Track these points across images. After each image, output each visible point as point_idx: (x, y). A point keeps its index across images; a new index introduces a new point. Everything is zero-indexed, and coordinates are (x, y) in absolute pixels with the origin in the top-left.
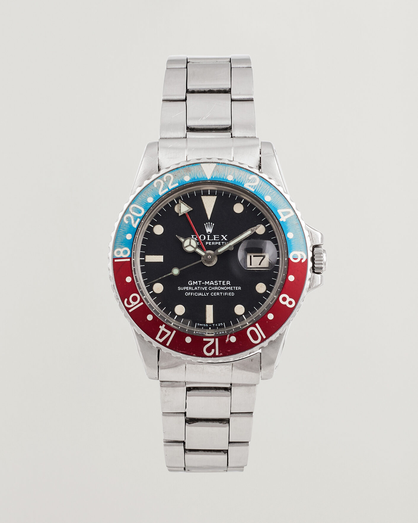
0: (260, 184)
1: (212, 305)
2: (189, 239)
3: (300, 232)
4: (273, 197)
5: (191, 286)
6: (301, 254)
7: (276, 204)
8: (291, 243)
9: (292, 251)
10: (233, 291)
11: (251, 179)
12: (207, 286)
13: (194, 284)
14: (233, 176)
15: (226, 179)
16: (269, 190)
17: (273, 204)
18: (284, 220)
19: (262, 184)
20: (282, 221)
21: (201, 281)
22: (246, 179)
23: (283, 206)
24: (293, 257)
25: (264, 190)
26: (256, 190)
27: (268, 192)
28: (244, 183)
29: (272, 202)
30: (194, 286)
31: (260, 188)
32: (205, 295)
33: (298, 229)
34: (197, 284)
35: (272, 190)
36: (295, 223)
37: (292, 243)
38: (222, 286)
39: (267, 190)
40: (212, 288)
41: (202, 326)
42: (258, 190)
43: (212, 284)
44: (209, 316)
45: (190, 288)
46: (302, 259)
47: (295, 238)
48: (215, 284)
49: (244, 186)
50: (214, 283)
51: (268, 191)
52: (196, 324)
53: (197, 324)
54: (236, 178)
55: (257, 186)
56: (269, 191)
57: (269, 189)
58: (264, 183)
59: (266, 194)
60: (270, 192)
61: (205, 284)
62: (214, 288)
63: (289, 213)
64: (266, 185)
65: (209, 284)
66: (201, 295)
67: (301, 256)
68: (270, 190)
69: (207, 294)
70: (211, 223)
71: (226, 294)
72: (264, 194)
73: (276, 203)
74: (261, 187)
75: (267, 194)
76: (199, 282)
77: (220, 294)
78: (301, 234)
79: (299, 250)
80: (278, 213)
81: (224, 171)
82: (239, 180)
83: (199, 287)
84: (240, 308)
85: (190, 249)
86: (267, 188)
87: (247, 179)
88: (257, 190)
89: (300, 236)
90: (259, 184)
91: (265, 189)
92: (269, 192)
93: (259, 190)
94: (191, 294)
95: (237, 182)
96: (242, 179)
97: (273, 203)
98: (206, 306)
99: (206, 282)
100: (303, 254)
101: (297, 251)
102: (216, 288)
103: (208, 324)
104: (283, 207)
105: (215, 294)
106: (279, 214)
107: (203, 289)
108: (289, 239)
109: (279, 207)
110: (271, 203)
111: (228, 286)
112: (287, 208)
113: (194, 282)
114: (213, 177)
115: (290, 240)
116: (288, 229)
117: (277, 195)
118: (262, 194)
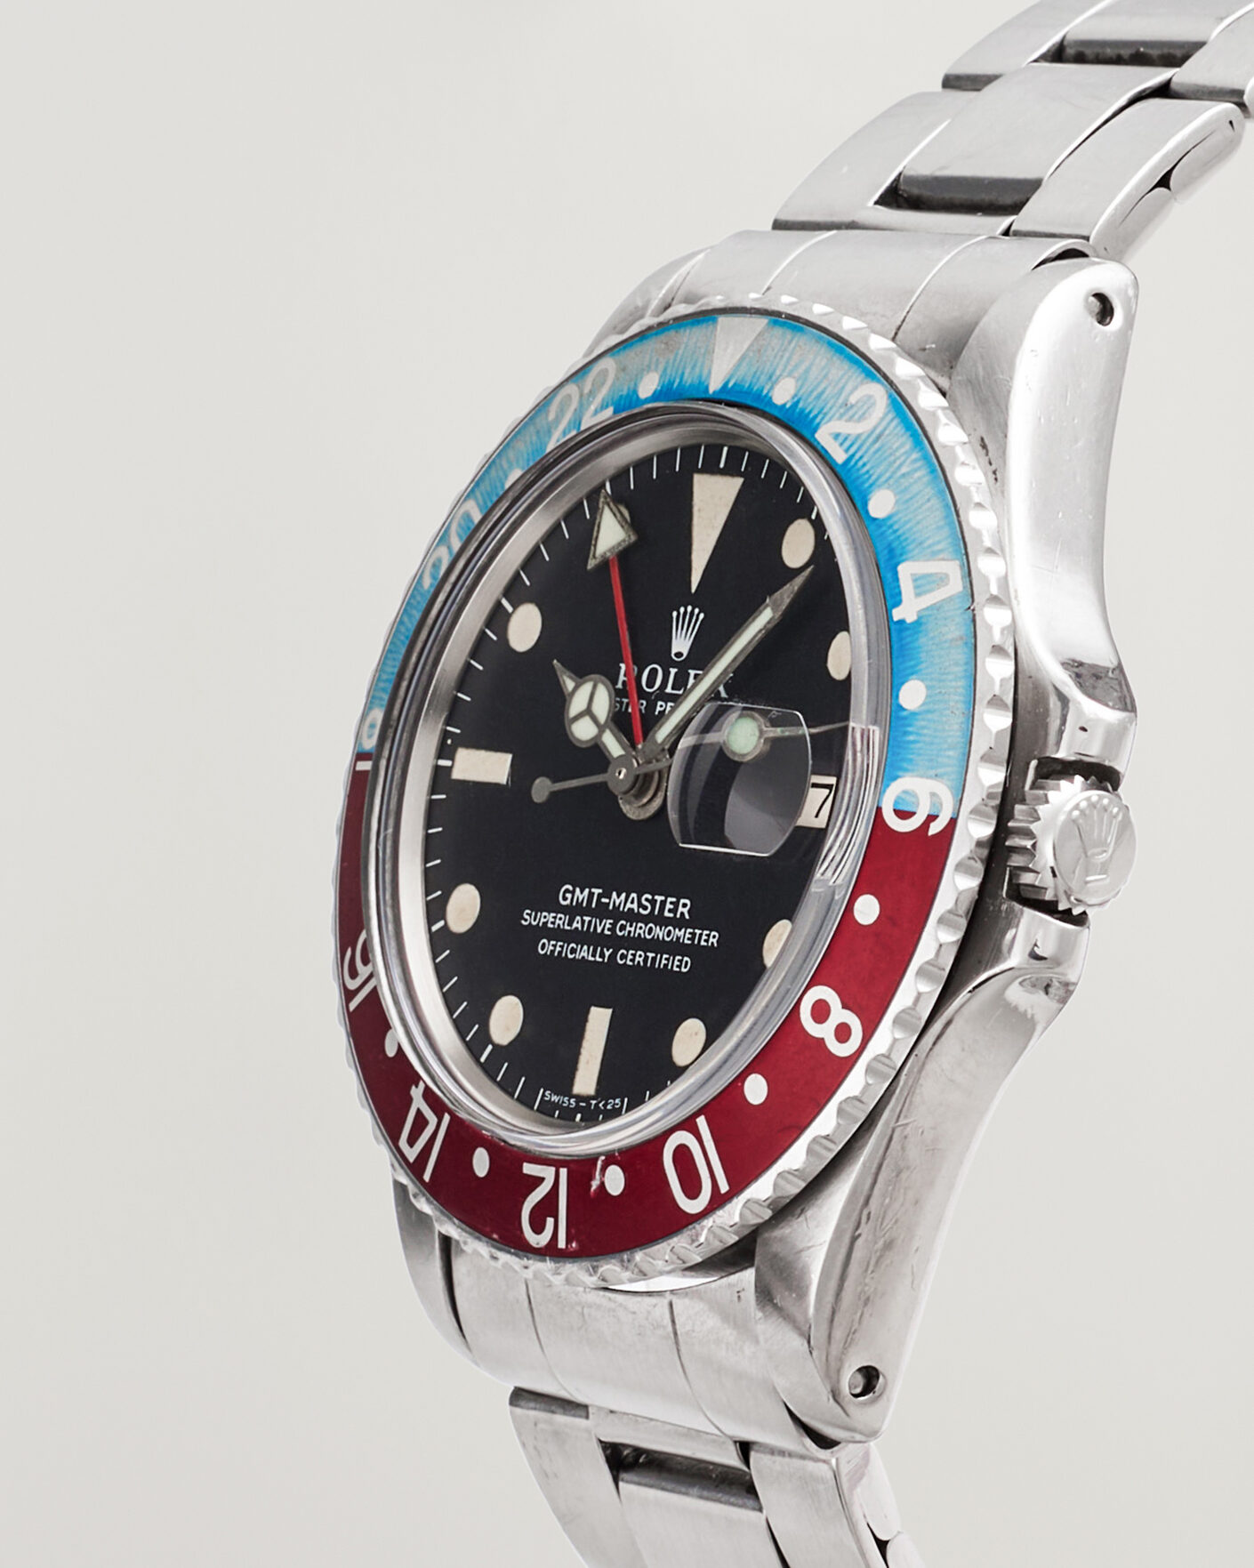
0: (878, 431)
1: (610, 1008)
2: (590, 680)
3: (959, 684)
4: (908, 496)
5: (564, 910)
6: (933, 795)
7: (904, 533)
8: (906, 733)
9: (900, 773)
10: (692, 950)
11: (857, 402)
12: (616, 914)
13: (574, 903)
14: (800, 383)
15: (770, 394)
16: (904, 462)
17: (895, 532)
18: (910, 618)
19: (887, 432)
20: (902, 622)
21: (600, 891)
22: (835, 402)
23: (930, 546)
24: (896, 802)
25: (885, 459)
26: (853, 455)
27: (894, 472)
28: (823, 418)
29: (889, 523)
30: (573, 911)
31: (873, 450)
32: (600, 957)
33: (957, 664)
34: (584, 905)
35: (915, 461)
36: (950, 636)
37: (911, 733)
38: (661, 921)
39: (895, 462)
40: (628, 928)
41: (557, 1106)
42: (861, 457)
43: (632, 906)
44: (588, 1062)
45: (561, 921)
46: (932, 818)
47: (928, 711)
48: (641, 910)
49: (817, 436)
50: (640, 905)
51: (898, 462)
52: (542, 1090)
53: (544, 1095)
54: (803, 398)
55: (863, 437)
56: (901, 465)
57: (903, 458)
58: (897, 426)
59: (883, 479)
60: (904, 470)
61: (611, 907)
62: (633, 929)
63: (942, 580)
64: (902, 436)
65: (621, 909)
66: (586, 955)
67: (933, 805)
68: (908, 461)
69: (607, 954)
70: (697, 611)
71: (664, 962)
72: (877, 479)
73: (908, 526)
74: (877, 445)
75: (887, 481)
76: (594, 893)
77: (646, 958)
78: (961, 690)
79: (932, 772)
80: (898, 580)
81: (778, 357)
82: (809, 405)
83: (587, 919)
84: (691, 1035)
85: (583, 731)
86: (898, 454)
87: (840, 401)
88: (857, 457)
89: (952, 704)
90: (875, 428)
91: (891, 454)
92: (899, 474)
93: (865, 459)
94: (558, 949)
95: (802, 411)
96: (824, 401)
97: (895, 527)
98: (588, 1012)
99: (614, 894)
100: (941, 795)
101: (922, 777)
102: (640, 930)
103: (579, 1098)
104: (929, 550)
105: (630, 957)
106: (899, 586)
107: (599, 930)
108: (904, 714)
109: (913, 550)
110: (884, 528)
111: (680, 923)
112: (941, 556)
113: (578, 890)
114: (730, 385)
115: (905, 718)
116: (912, 663)
117: (926, 490)
118: (870, 477)
